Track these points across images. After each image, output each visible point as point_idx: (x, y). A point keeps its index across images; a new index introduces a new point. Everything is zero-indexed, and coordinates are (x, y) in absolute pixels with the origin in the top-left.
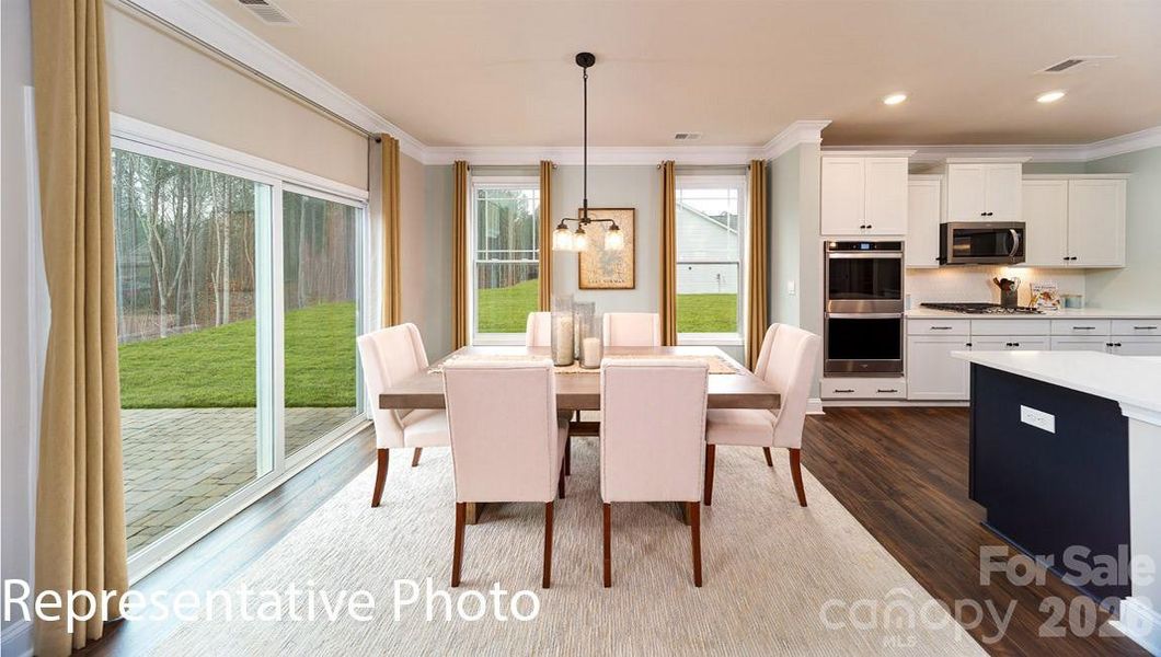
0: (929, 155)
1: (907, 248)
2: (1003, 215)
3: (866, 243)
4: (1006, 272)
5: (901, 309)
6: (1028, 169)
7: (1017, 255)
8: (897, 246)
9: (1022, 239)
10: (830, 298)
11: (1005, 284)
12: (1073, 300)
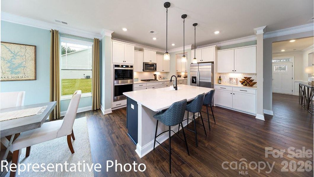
0: (139, 46)
1: (134, 67)
2: (153, 62)
3: (125, 65)
4: (155, 73)
5: (133, 82)
6: (157, 53)
7: (155, 69)
8: (132, 67)
9: (156, 67)
10: (115, 80)
11: (155, 75)
12: (165, 78)
